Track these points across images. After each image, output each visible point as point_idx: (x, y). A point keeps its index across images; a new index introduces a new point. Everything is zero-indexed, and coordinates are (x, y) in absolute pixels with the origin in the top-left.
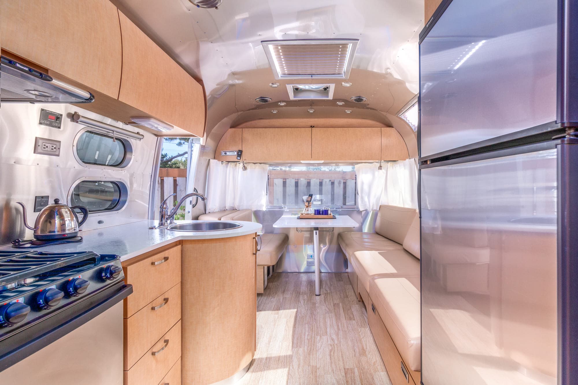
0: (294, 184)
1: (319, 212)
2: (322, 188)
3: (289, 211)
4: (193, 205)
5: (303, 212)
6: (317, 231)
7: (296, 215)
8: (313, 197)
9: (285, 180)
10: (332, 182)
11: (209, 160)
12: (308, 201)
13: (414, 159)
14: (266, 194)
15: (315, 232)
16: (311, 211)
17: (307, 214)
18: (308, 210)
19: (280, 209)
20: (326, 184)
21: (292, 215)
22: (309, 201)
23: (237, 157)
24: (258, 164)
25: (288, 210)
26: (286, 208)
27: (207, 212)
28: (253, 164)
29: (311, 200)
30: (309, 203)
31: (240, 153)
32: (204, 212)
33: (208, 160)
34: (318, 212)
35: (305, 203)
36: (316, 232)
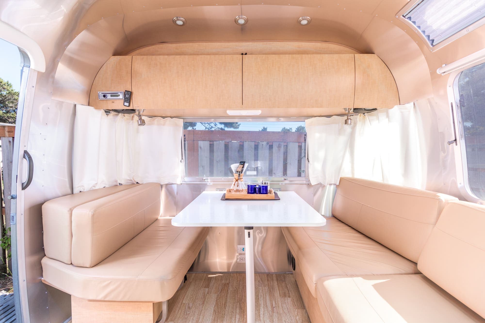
0: (223, 147)
1: (255, 189)
2: (258, 153)
3: (213, 184)
4: (23, 184)
5: (232, 188)
6: (251, 231)
7: (222, 190)
8: (246, 165)
9: (212, 143)
10: (269, 145)
11: (75, 105)
12: (238, 172)
13: (413, 103)
14: (181, 161)
15: (246, 231)
16: (243, 186)
17: (237, 191)
18: (238, 186)
19: (200, 181)
20: (262, 147)
21: (216, 190)
22: (240, 172)
23: (124, 102)
24: (168, 118)
25: (211, 184)
26: (209, 180)
27: (76, 191)
28: (162, 118)
29: (242, 171)
30: (239, 174)
31: (127, 96)
32: (69, 191)
33: (72, 106)
34: (252, 190)
35: (235, 175)
36: (249, 233)
